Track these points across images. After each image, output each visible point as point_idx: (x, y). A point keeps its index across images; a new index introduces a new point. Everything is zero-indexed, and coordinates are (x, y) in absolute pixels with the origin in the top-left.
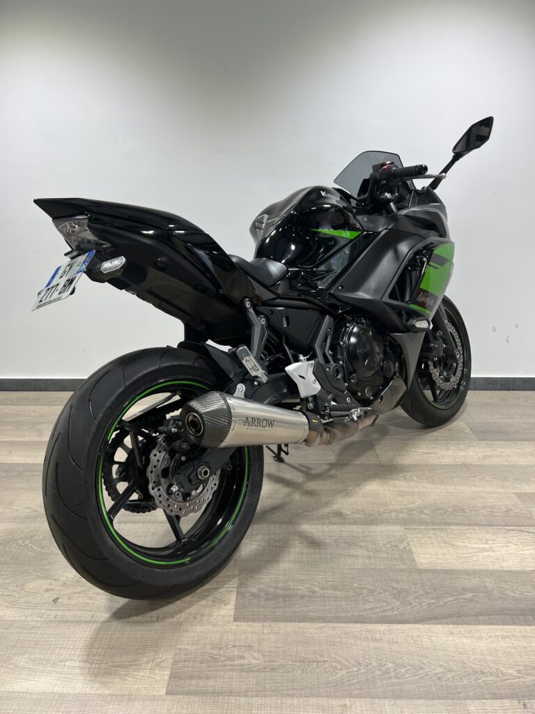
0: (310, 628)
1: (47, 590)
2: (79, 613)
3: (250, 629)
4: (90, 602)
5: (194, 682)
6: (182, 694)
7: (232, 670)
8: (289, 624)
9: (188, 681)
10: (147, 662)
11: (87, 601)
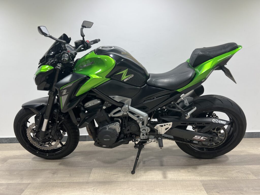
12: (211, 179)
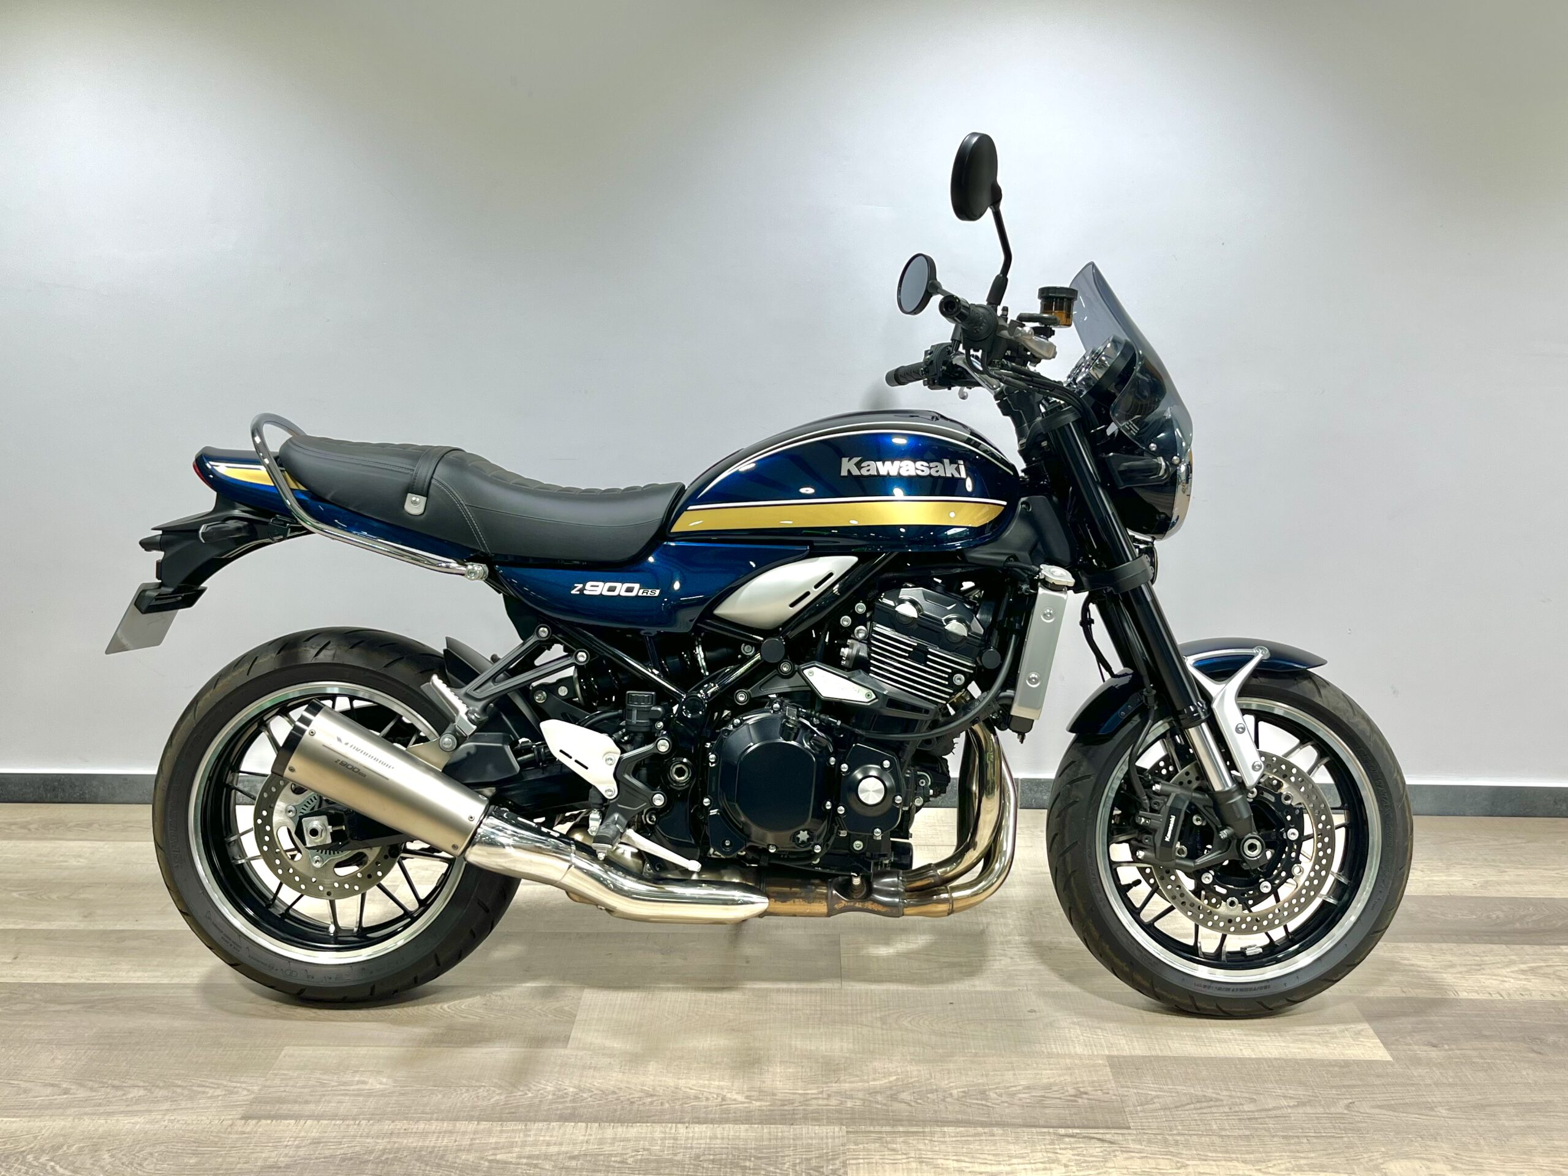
12: (1404, 995)
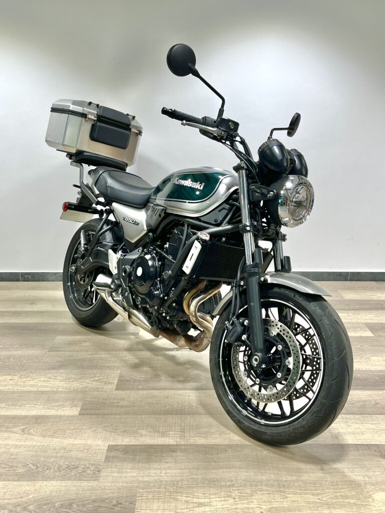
0: (155, 392)
1: (11, 380)
2: (30, 388)
3: (123, 393)
4: (36, 384)
5: (93, 411)
6: (88, 414)
7: (113, 407)
8: (145, 391)
9: (90, 411)
10: (69, 405)
11: (33, 383)
